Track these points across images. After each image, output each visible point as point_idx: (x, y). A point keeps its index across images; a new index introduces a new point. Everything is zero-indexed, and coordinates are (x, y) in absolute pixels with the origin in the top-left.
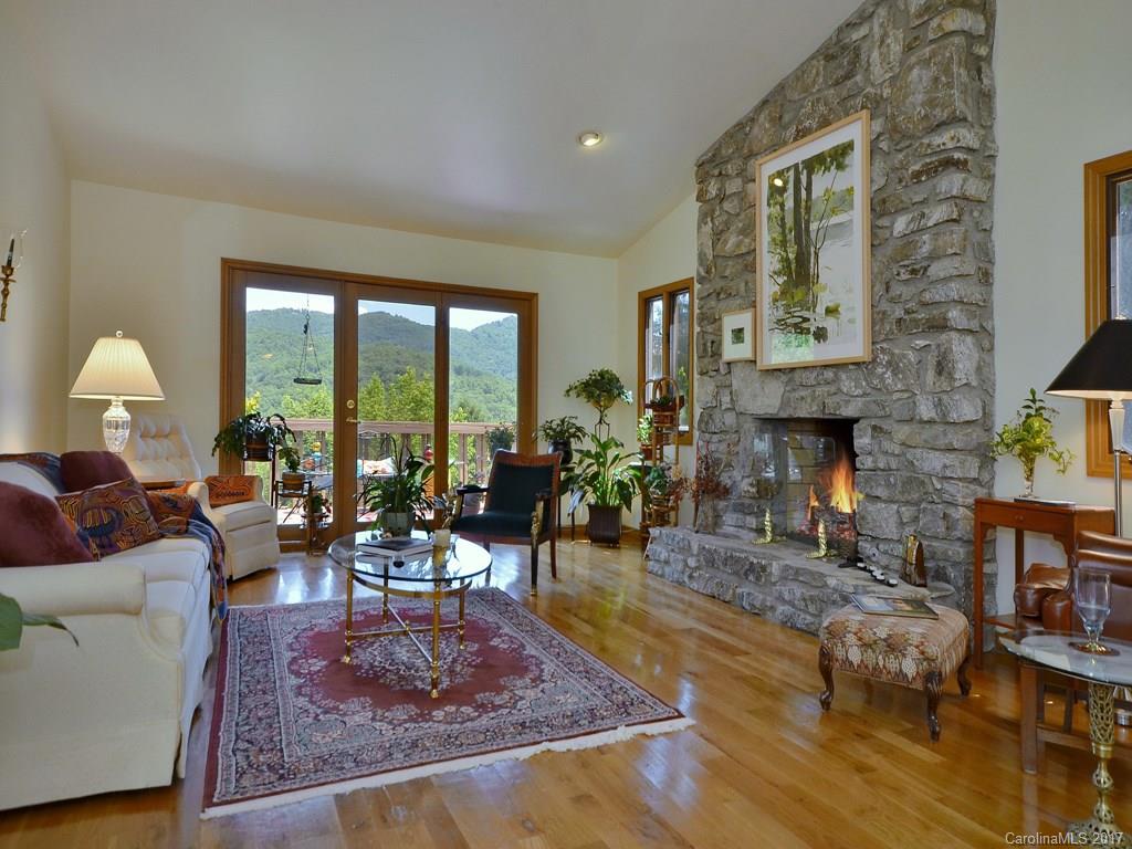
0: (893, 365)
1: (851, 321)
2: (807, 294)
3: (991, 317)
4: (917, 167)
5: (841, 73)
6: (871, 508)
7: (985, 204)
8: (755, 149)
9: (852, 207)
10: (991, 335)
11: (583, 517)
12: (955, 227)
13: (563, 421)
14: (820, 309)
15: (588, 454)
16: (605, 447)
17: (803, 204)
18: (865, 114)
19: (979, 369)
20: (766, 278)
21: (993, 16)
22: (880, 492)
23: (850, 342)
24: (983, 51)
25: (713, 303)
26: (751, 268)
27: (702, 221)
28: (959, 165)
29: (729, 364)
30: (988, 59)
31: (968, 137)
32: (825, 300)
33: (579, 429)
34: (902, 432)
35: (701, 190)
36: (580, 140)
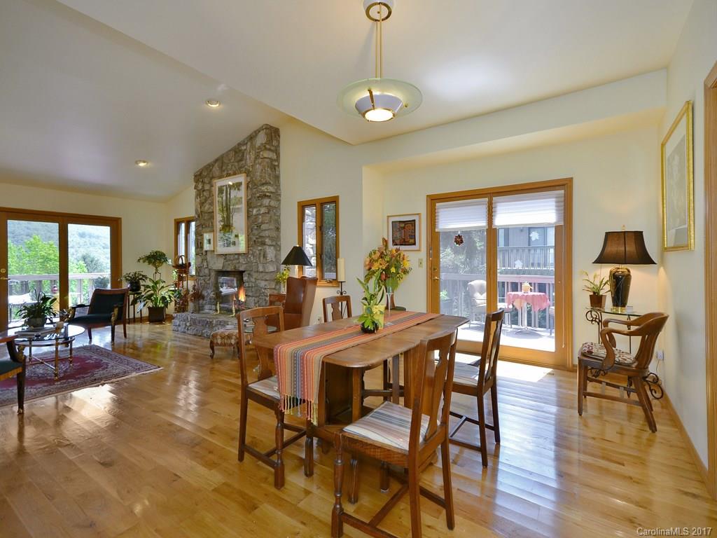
0: (253, 254)
1: (242, 240)
2: (230, 229)
3: (280, 240)
4: (258, 195)
5: (239, 158)
6: (248, 299)
7: (278, 208)
8: (214, 175)
9: (242, 203)
10: (280, 247)
11: (146, 313)
12: (267, 215)
13: (135, 274)
14: (234, 235)
15: (148, 287)
16: (156, 283)
17: (228, 199)
18: (244, 174)
19: (276, 256)
20: (218, 223)
21: (279, 154)
22: (250, 294)
23: (242, 247)
24: (276, 164)
25: (200, 229)
26: (212, 217)
27: (196, 197)
28: (269, 197)
29: (206, 251)
30: (278, 166)
31: (271, 189)
32: (235, 232)
33: (143, 276)
34: (255, 275)
35: (195, 186)
36: (137, 163)
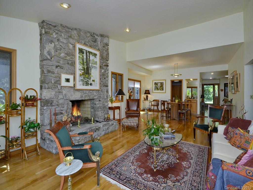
1: (97, 83)
2: (89, 76)
4: (105, 64)
6: (98, 113)
9: (97, 65)
14: (91, 80)
17: (88, 59)
18: (99, 52)
20: (78, 70)
23: (96, 86)
29: (62, 87)
32: (92, 78)
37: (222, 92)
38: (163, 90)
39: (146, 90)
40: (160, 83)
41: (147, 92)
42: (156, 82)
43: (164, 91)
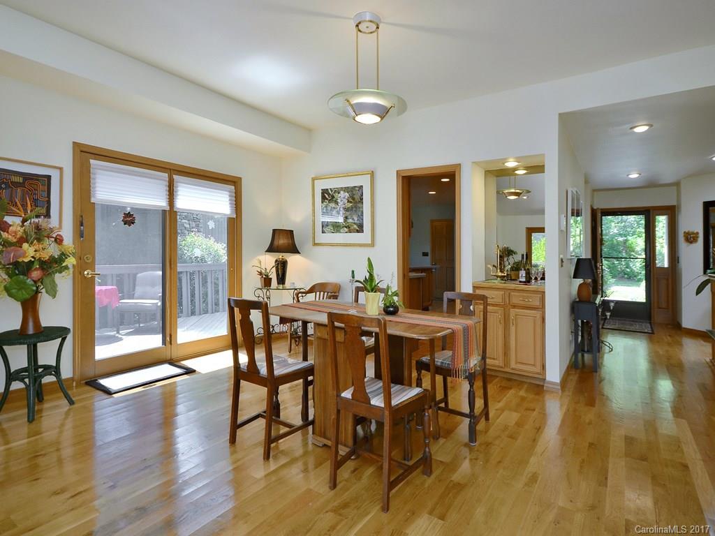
37: (694, 245)
38: (360, 229)
39: (274, 231)
40: (346, 189)
41: (282, 241)
42: (330, 184)
43: (364, 237)
